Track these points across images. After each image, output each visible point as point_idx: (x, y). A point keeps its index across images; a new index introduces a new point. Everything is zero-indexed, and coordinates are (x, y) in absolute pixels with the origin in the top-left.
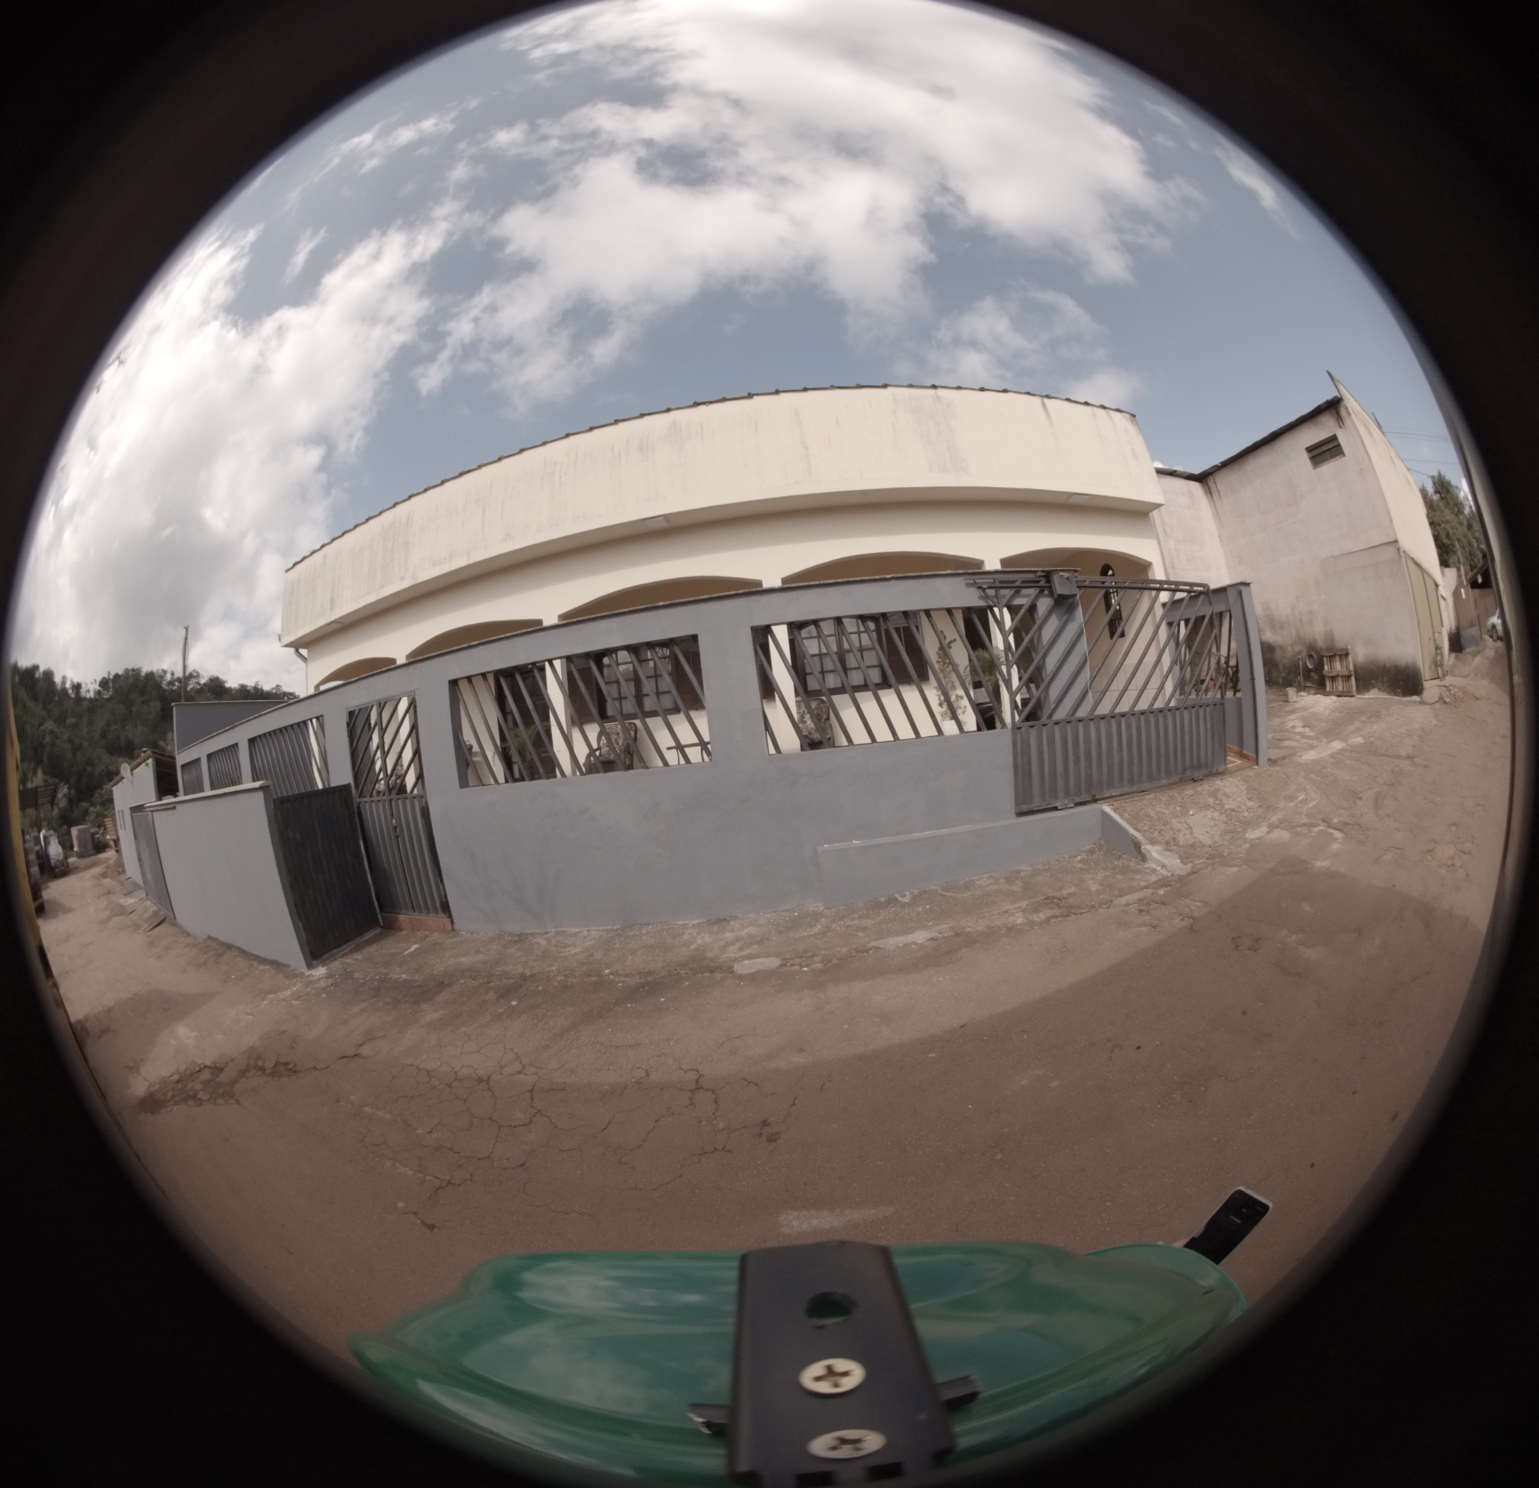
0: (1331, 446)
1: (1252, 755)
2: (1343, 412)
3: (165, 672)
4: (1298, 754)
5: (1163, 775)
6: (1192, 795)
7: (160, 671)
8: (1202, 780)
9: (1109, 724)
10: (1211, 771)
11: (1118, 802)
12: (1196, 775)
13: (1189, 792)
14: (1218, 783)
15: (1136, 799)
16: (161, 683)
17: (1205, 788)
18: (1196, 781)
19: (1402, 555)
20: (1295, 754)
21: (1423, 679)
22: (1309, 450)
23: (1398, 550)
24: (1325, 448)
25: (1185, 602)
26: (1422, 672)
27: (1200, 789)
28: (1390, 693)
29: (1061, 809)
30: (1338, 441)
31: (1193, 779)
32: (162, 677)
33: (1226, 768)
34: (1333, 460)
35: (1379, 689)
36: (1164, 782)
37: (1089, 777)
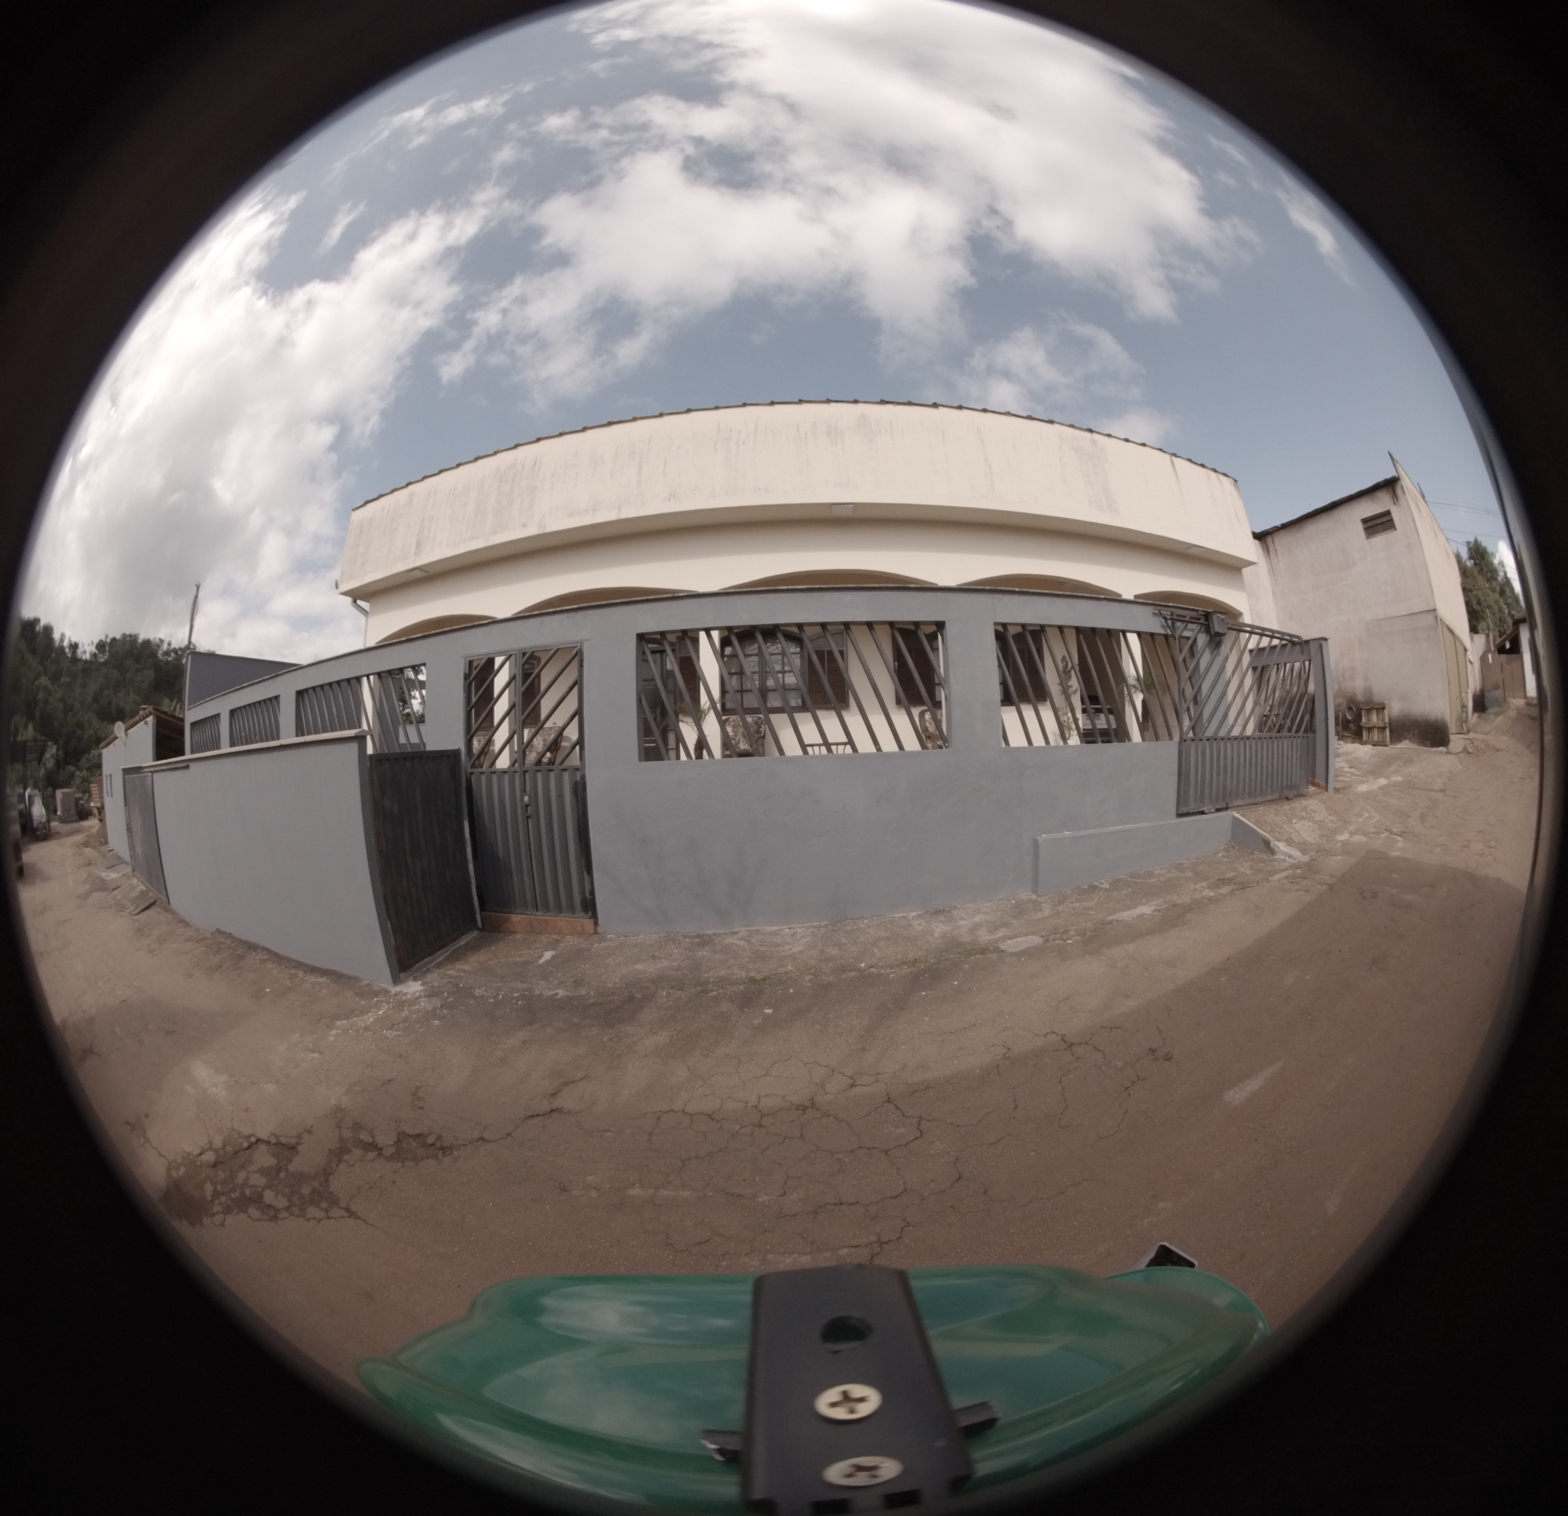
0: (1384, 519)
1: (1323, 783)
2: (1399, 491)
3: (161, 641)
4: (1354, 786)
5: (1269, 792)
6: (1290, 810)
7: (157, 640)
8: (1292, 799)
9: (1239, 744)
10: (1298, 792)
11: (1242, 811)
12: (1290, 795)
13: (1287, 807)
14: (1304, 802)
15: (1253, 809)
16: (157, 651)
17: (1298, 804)
18: (1288, 800)
19: (1439, 622)
20: (1351, 786)
21: (1450, 732)
22: (1365, 521)
23: (1436, 617)
24: (1379, 521)
25: (1278, 649)
26: (1449, 726)
27: (1293, 805)
28: (1419, 744)
29: (1206, 814)
30: (1391, 516)
31: (1287, 798)
32: (158, 646)
33: (1308, 792)
34: (1385, 532)
35: (1410, 740)
36: (1270, 797)
37: (1225, 787)
